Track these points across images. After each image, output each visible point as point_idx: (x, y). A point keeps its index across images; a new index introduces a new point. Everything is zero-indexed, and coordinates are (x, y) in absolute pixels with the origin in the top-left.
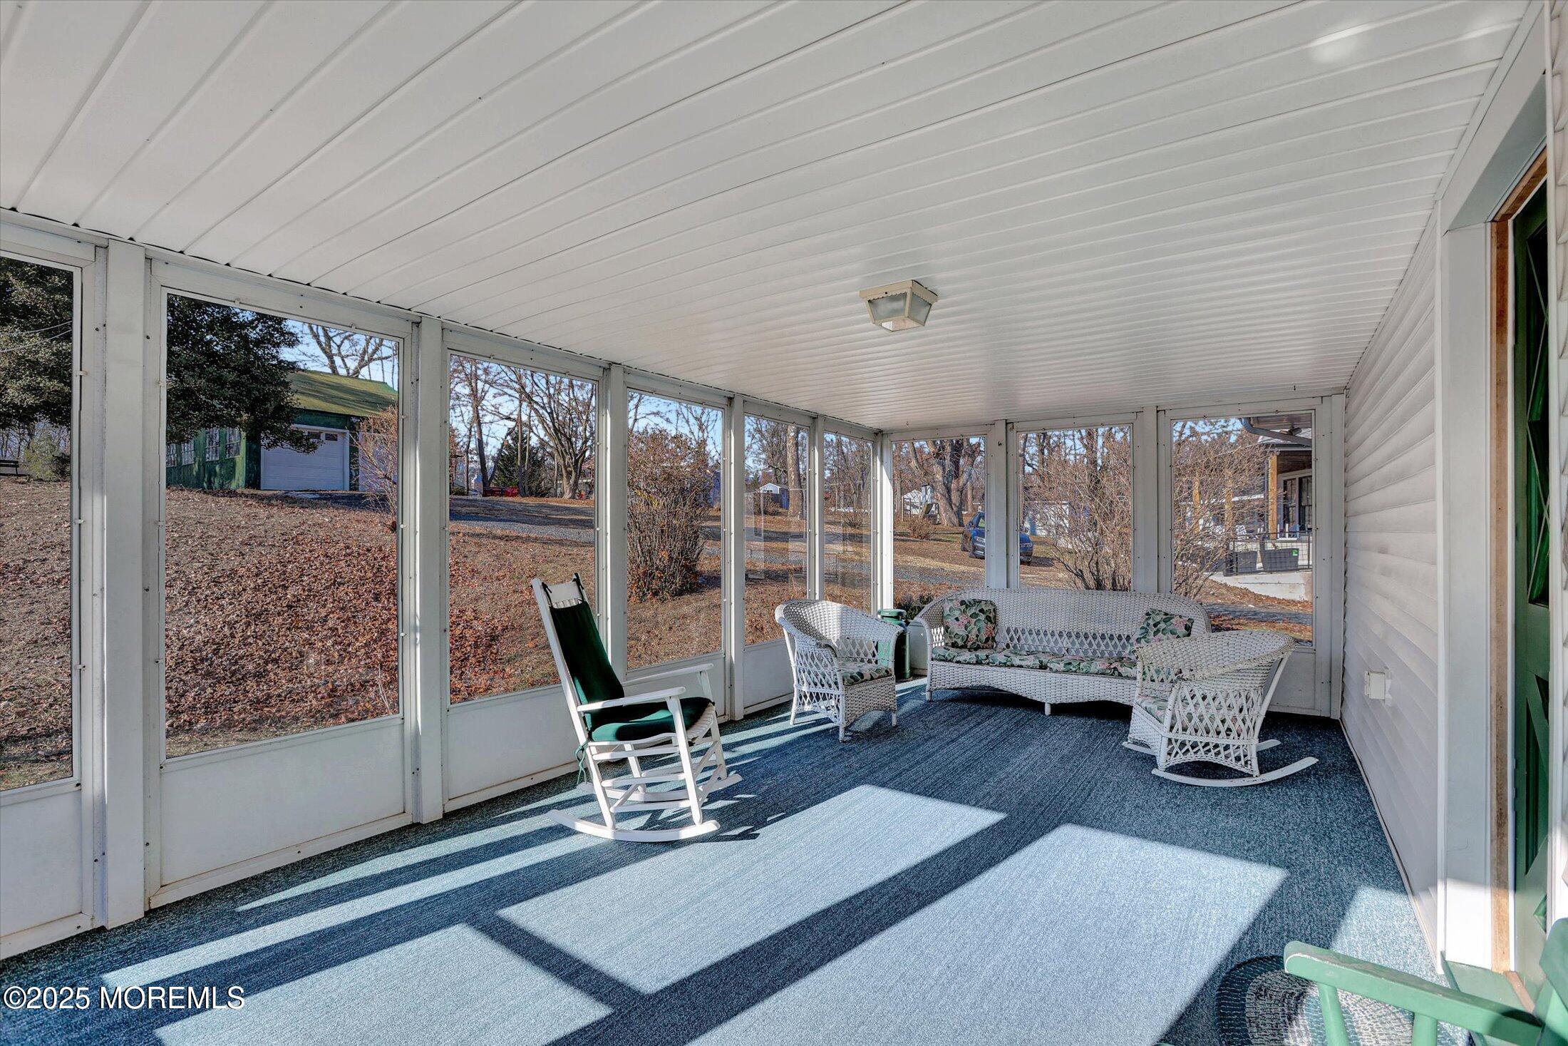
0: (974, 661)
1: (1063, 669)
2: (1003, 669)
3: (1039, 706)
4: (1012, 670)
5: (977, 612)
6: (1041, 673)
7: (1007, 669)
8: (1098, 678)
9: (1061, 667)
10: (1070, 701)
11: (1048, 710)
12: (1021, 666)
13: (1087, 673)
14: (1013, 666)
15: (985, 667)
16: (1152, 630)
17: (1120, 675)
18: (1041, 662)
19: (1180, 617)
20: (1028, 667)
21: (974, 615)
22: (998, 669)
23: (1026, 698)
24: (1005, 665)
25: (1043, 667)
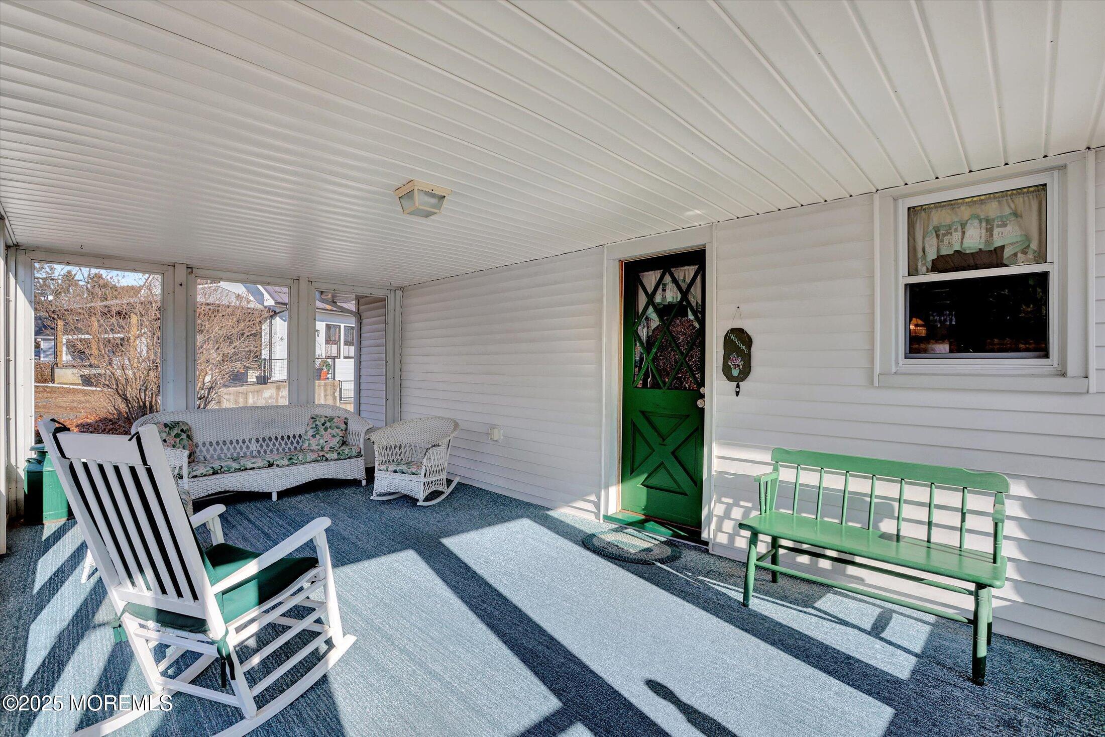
0: (211, 472)
1: (287, 463)
2: (238, 474)
3: (268, 495)
4: (245, 472)
5: (179, 432)
6: (270, 470)
7: (240, 473)
8: (313, 464)
9: (286, 462)
10: (293, 486)
11: (275, 497)
12: (254, 468)
13: (305, 463)
14: (246, 469)
15: (221, 476)
16: (322, 429)
17: (327, 459)
18: (269, 462)
19: (339, 417)
20: (260, 468)
21: (177, 436)
22: (232, 474)
23: (258, 493)
24: (240, 470)
25: (271, 465)
